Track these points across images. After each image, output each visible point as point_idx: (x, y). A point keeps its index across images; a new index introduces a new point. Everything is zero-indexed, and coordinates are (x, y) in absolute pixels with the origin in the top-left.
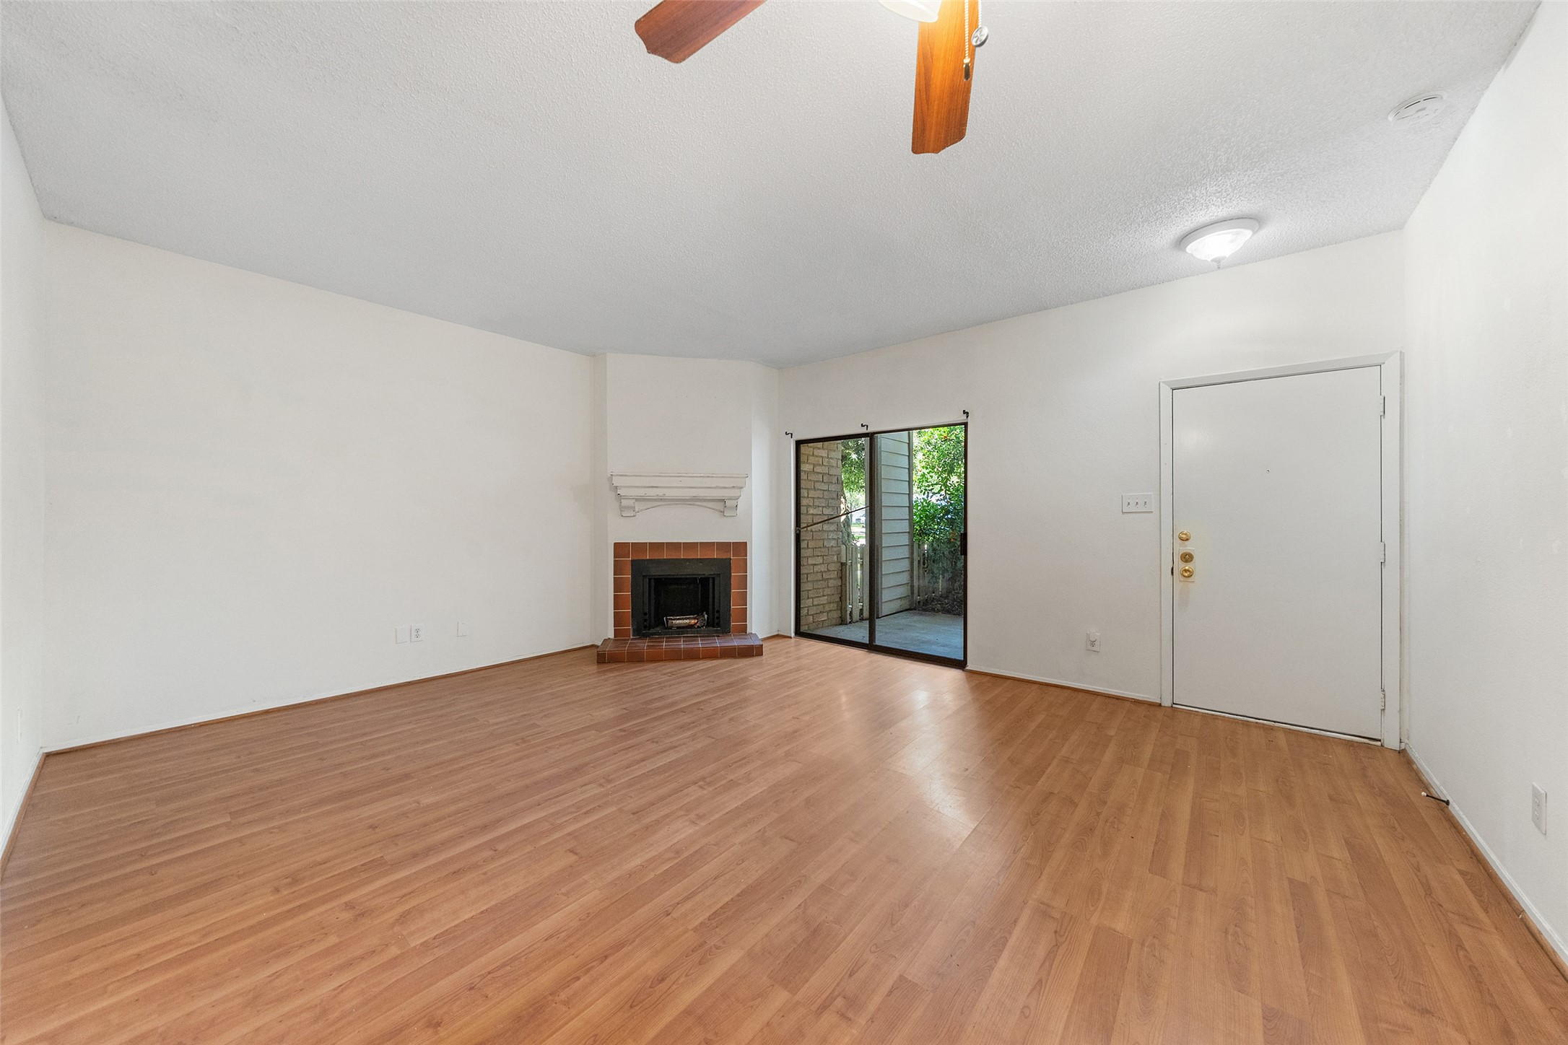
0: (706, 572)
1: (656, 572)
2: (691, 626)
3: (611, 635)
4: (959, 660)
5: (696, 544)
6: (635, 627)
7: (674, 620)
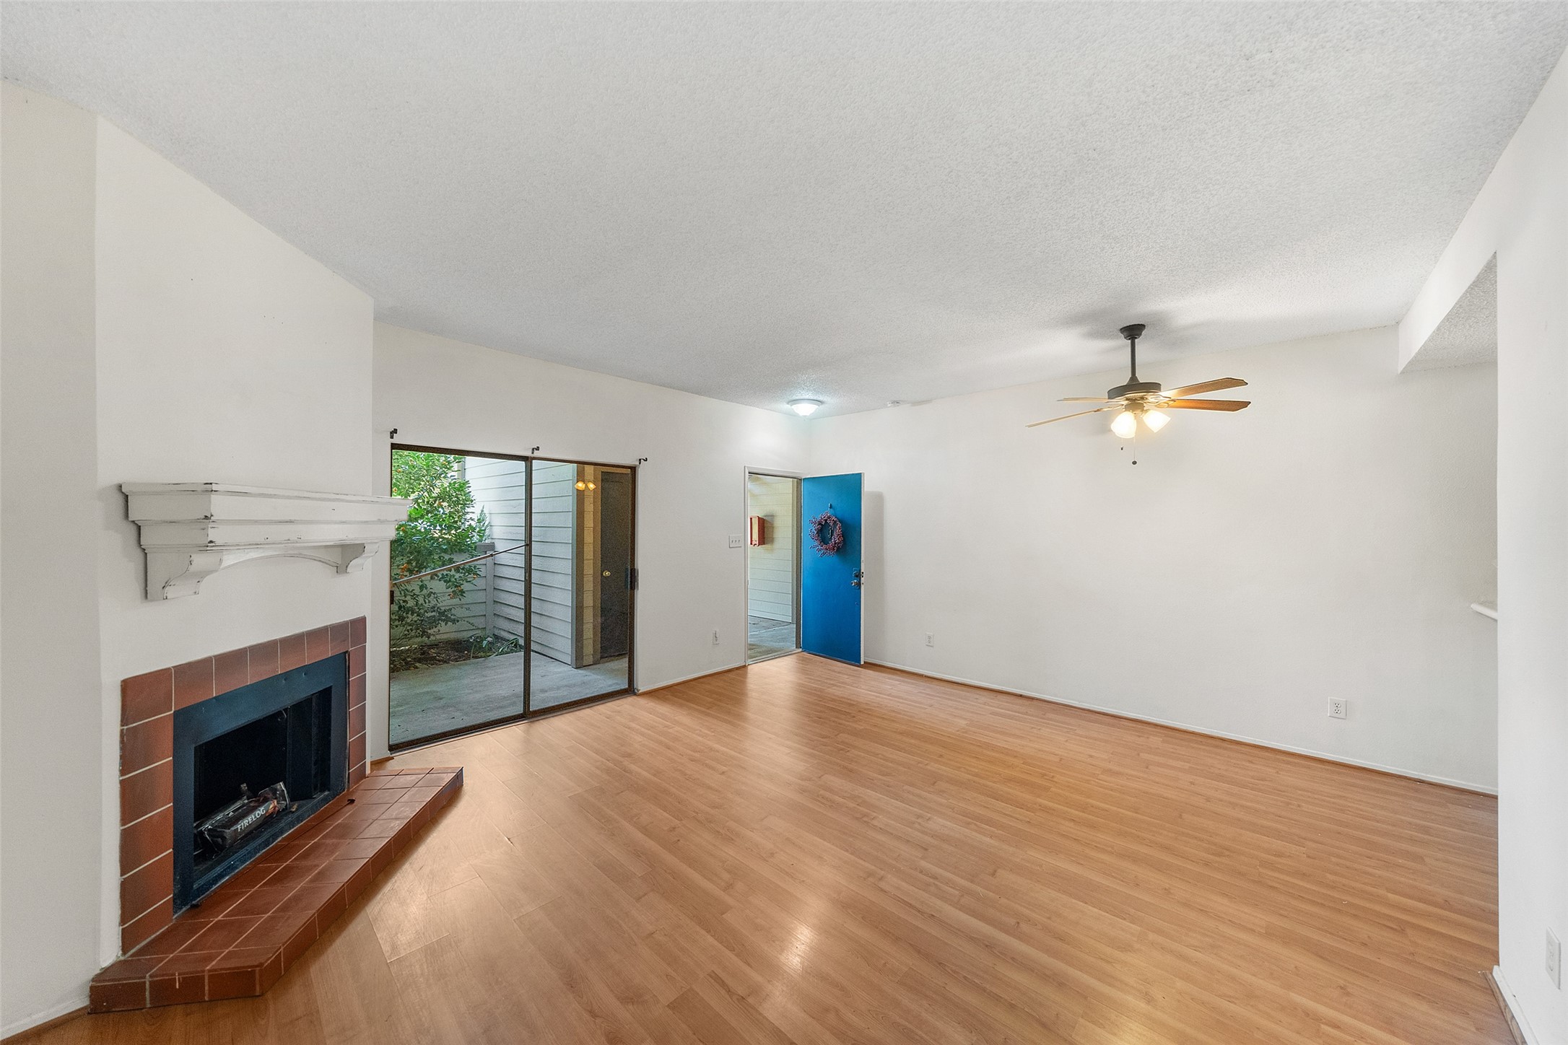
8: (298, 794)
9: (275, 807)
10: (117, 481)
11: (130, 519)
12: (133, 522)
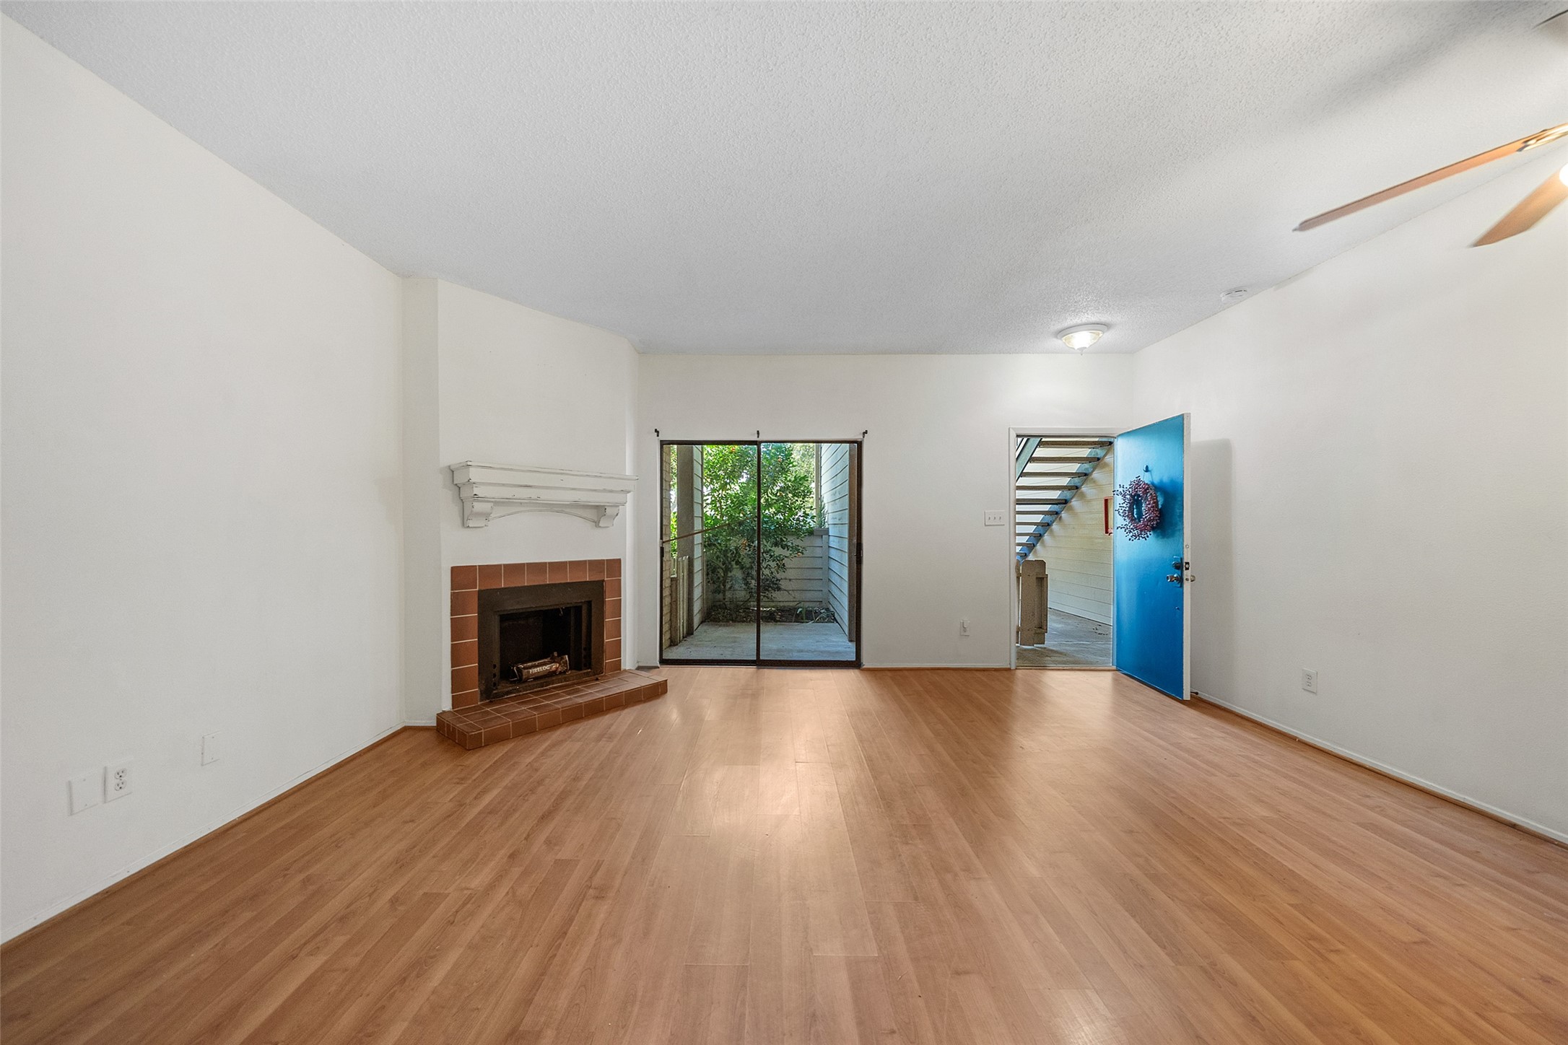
0: (573, 599)
1: (512, 606)
2: (551, 674)
3: (447, 705)
4: (852, 661)
5: (564, 564)
6: (483, 687)
7: (530, 667)
8: (576, 665)
9: (557, 668)
10: (448, 464)
11: (455, 483)
12: (456, 485)
